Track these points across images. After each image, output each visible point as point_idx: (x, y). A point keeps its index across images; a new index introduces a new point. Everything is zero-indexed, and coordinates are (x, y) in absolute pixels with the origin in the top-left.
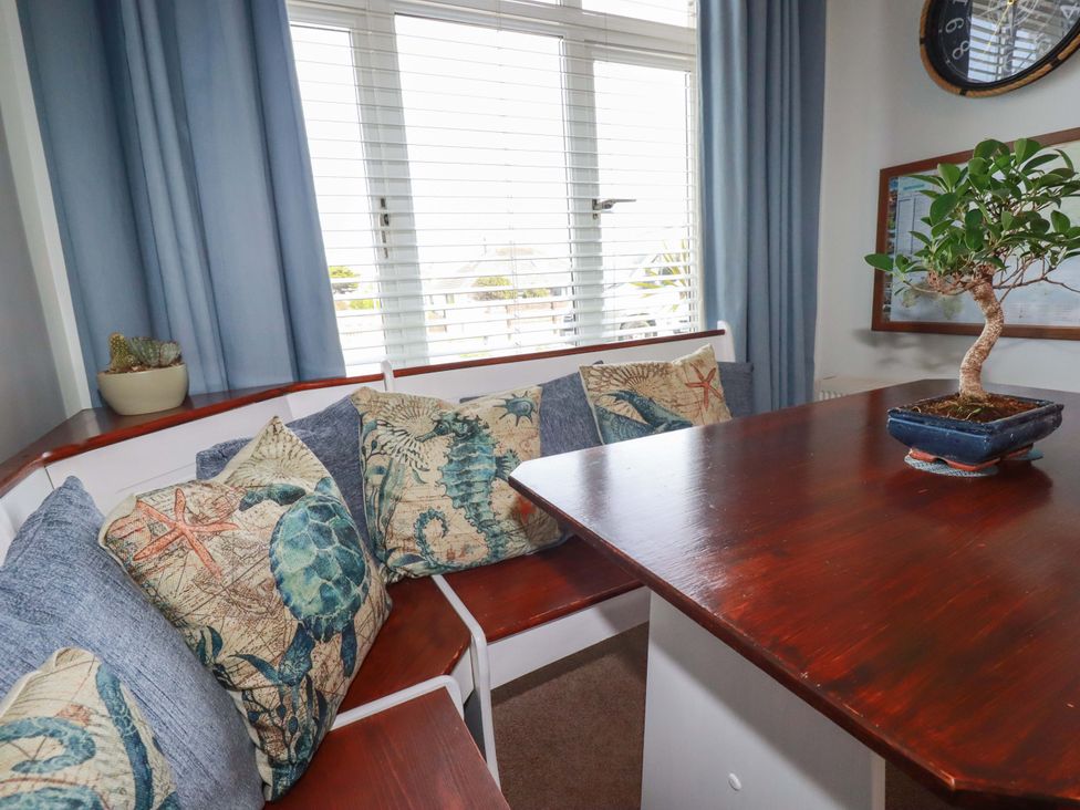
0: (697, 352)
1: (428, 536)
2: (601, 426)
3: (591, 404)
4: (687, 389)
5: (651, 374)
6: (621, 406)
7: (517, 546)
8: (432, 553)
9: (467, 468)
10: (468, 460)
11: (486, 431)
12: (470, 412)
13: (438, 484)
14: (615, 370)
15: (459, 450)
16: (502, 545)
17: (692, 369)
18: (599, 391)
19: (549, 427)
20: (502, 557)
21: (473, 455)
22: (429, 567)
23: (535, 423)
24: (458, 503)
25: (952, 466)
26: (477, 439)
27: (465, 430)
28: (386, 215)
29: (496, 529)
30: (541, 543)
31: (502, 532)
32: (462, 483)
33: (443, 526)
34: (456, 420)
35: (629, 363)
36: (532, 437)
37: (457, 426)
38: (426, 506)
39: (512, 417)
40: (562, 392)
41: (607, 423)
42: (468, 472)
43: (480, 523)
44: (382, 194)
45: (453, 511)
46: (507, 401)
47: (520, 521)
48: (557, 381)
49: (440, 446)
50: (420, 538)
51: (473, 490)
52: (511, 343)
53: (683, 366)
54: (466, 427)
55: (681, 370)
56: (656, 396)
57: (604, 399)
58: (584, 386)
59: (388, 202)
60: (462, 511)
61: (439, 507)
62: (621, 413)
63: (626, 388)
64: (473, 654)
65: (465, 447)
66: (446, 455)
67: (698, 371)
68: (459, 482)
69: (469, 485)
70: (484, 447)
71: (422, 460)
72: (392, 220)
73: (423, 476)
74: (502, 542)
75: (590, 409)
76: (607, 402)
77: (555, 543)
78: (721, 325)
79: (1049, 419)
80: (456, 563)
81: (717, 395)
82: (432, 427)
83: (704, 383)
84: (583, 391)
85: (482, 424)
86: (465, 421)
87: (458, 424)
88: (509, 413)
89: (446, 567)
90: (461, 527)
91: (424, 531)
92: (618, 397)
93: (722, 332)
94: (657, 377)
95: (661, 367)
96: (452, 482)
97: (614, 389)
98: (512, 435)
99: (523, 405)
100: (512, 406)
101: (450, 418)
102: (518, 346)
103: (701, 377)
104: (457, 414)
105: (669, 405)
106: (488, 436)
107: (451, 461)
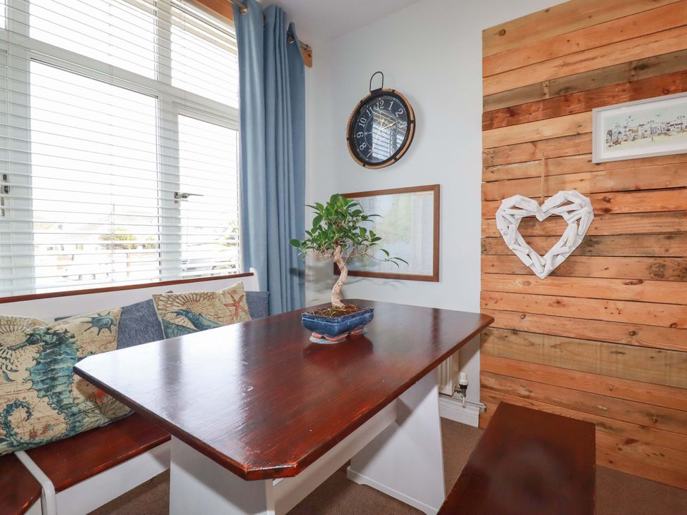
0: (234, 286)
1: (12, 421)
2: (165, 333)
3: (161, 320)
4: (225, 307)
5: (202, 299)
6: (179, 319)
7: (93, 420)
8: (16, 434)
9: (53, 367)
10: (55, 362)
11: (72, 340)
12: (60, 327)
13: (25, 381)
14: (177, 297)
15: (46, 355)
16: (79, 421)
17: (229, 296)
18: (166, 310)
19: (127, 336)
20: (80, 430)
21: (59, 357)
22: (11, 445)
23: (114, 333)
24: (42, 393)
25: (327, 340)
26: (63, 346)
27: (54, 340)
28: (6, 187)
29: (75, 409)
30: (113, 416)
31: (80, 412)
32: (46, 379)
33: (27, 412)
34: (47, 333)
35: (187, 293)
36: (110, 342)
37: (48, 338)
38: (12, 398)
39: (95, 330)
40: (139, 311)
41: (170, 331)
42: (53, 370)
43: (61, 407)
44: (5, 172)
45: (37, 400)
46: (93, 318)
47: (96, 402)
48: (137, 304)
49: (31, 352)
50: (5, 424)
51: (57, 383)
52: (109, 279)
53: (223, 294)
54: (55, 338)
55: (222, 296)
56: (204, 312)
57: (169, 315)
58: (155, 306)
59: (9, 178)
60: (46, 399)
61: (25, 398)
62: (180, 324)
63: (184, 308)
64: (43, 502)
65: (53, 352)
66: (34, 359)
67: (232, 297)
68: (45, 378)
69: (54, 379)
70: (69, 351)
71: (12, 364)
72: (12, 191)
73: (11, 375)
74: (80, 418)
75: (160, 322)
76: (170, 317)
77: (125, 415)
78: (252, 270)
79: (367, 315)
80: (37, 440)
81: (244, 311)
82: (24, 339)
83: (236, 304)
84: (154, 311)
85: (69, 335)
86: (55, 333)
87: (48, 336)
88: (93, 326)
89: (28, 444)
90: (44, 412)
91: (9, 418)
92: (178, 314)
93: (252, 274)
94: (205, 301)
95: (209, 294)
96: (38, 378)
97: (176, 309)
98: (93, 341)
99: (104, 321)
100: (97, 322)
101: (42, 332)
102: (113, 281)
103: (234, 301)
104: (48, 329)
105: (213, 318)
106: (73, 343)
107: (38, 363)
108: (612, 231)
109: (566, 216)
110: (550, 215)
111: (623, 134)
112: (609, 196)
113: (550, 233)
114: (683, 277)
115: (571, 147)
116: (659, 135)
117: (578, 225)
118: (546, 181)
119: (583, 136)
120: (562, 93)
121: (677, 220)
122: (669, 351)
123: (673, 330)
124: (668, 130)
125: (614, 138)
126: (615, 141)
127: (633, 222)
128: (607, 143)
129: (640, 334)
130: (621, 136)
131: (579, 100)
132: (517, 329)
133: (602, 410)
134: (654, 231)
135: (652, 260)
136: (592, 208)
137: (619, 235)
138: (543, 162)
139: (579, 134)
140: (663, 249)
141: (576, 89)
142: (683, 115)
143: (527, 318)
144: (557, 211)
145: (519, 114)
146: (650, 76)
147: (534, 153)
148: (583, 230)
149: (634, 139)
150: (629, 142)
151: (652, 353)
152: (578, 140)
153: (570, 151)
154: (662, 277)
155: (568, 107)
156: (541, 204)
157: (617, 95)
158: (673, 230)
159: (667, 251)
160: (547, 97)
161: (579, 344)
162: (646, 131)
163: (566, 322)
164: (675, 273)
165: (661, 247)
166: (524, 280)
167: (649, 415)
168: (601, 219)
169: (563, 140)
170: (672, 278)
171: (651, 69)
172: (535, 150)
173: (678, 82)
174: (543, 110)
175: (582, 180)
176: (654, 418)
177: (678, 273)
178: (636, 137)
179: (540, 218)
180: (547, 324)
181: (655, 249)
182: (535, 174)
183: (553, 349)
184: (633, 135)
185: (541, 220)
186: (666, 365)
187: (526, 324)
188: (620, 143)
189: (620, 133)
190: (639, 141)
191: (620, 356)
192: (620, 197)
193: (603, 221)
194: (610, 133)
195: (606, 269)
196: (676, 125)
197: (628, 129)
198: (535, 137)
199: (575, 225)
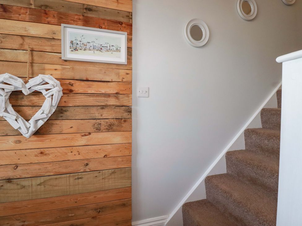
108: (74, 104)
109: (44, 92)
110: (33, 91)
111: (79, 45)
112: (72, 82)
113: (35, 104)
114: (109, 129)
115: (49, 46)
116: (97, 50)
117: (52, 99)
118: (32, 66)
119: (57, 41)
120: (43, 8)
121: (106, 99)
122: (104, 171)
123: (105, 158)
124: (101, 49)
125: (74, 46)
126: (75, 48)
127: (85, 99)
128: (71, 48)
129: (90, 164)
130: (78, 46)
131: (54, 16)
132: (12, 178)
133: (72, 216)
134: (95, 104)
135: (94, 121)
136: (61, 89)
137: (78, 106)
138: (29, 52)
139: (54, 39)
140: (100, 115)
141: (52, 8)
142: (108, 42)
143: (19, 168)
144: (38, 88)
145: (10, 12)
146: (93, 16)
147: (22, 44)
148: (55, 102)
149: (85, 50)
150: (82, 51)
151: (96, 174)
152: (53, 43)
153: (48, 49)
154: (100, 130)
155: (47, 18)
156: (26, 82)
157: (77, 21)
158: (104, 104)
159: (102, 115)
160: (33, 7)
161: (56, 179)
162: (91, 47)
163: (48, 166)
164: (105, 128)
165: (99, 114)
166: (16, 139)
167: (96, 209)
168: (68, 96)
169: (44, 40)
170: (104, 131)
171: (94, 12)
172: (23, 42)
173: (106, 24)
174: (29, 15)
175: (56, 70)
176: (98, 210)
177: (107, 127)
178: (86, 49)
179: (26, 92)
180: (34, 170)
181: (96, 114)
182: (23, 60)
183: (39, 186)
184: (85, 47)
185: (26, 94)
186: (103, 179)
187: (18, 173)
188: (77, 50)
189: (77, 44)
190: (87, 51)
191: (80, 180)
192: (78, 83)
193: (70, 97)
194: (72, 42)
195: (71, 128)
196: (105, 47)
197: (82, 43)
198: (23, 33)
199: (50, 99)
